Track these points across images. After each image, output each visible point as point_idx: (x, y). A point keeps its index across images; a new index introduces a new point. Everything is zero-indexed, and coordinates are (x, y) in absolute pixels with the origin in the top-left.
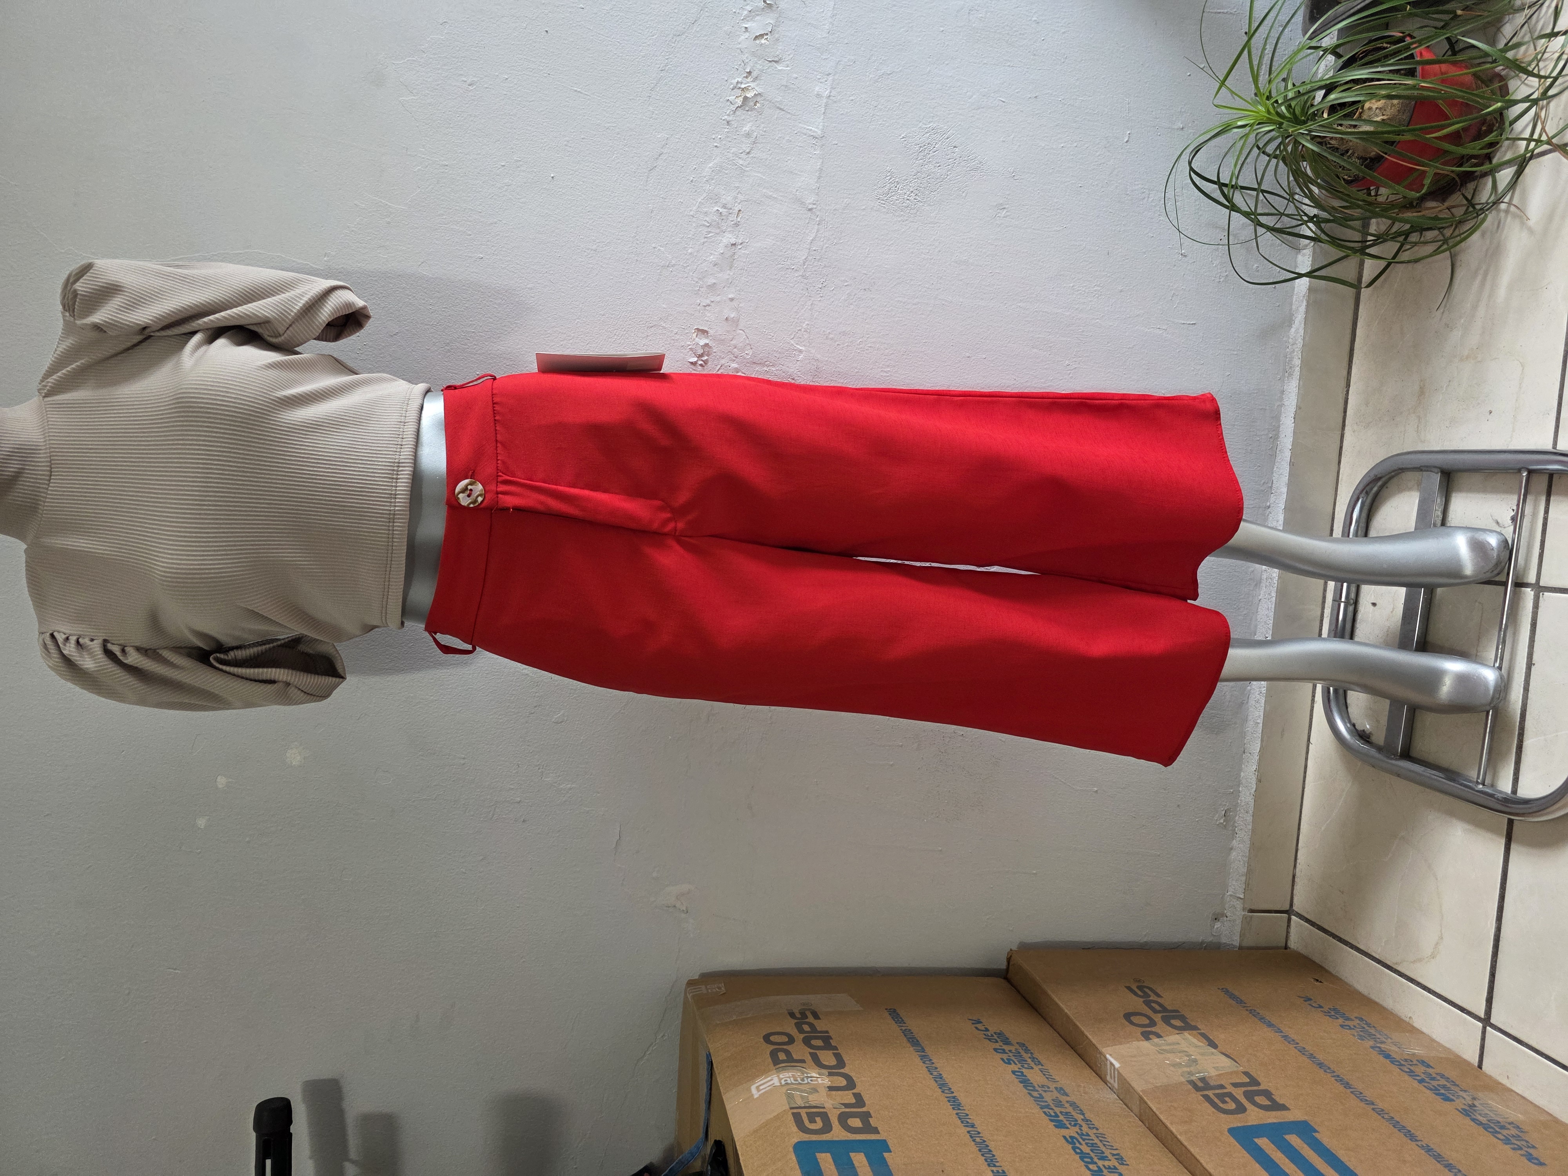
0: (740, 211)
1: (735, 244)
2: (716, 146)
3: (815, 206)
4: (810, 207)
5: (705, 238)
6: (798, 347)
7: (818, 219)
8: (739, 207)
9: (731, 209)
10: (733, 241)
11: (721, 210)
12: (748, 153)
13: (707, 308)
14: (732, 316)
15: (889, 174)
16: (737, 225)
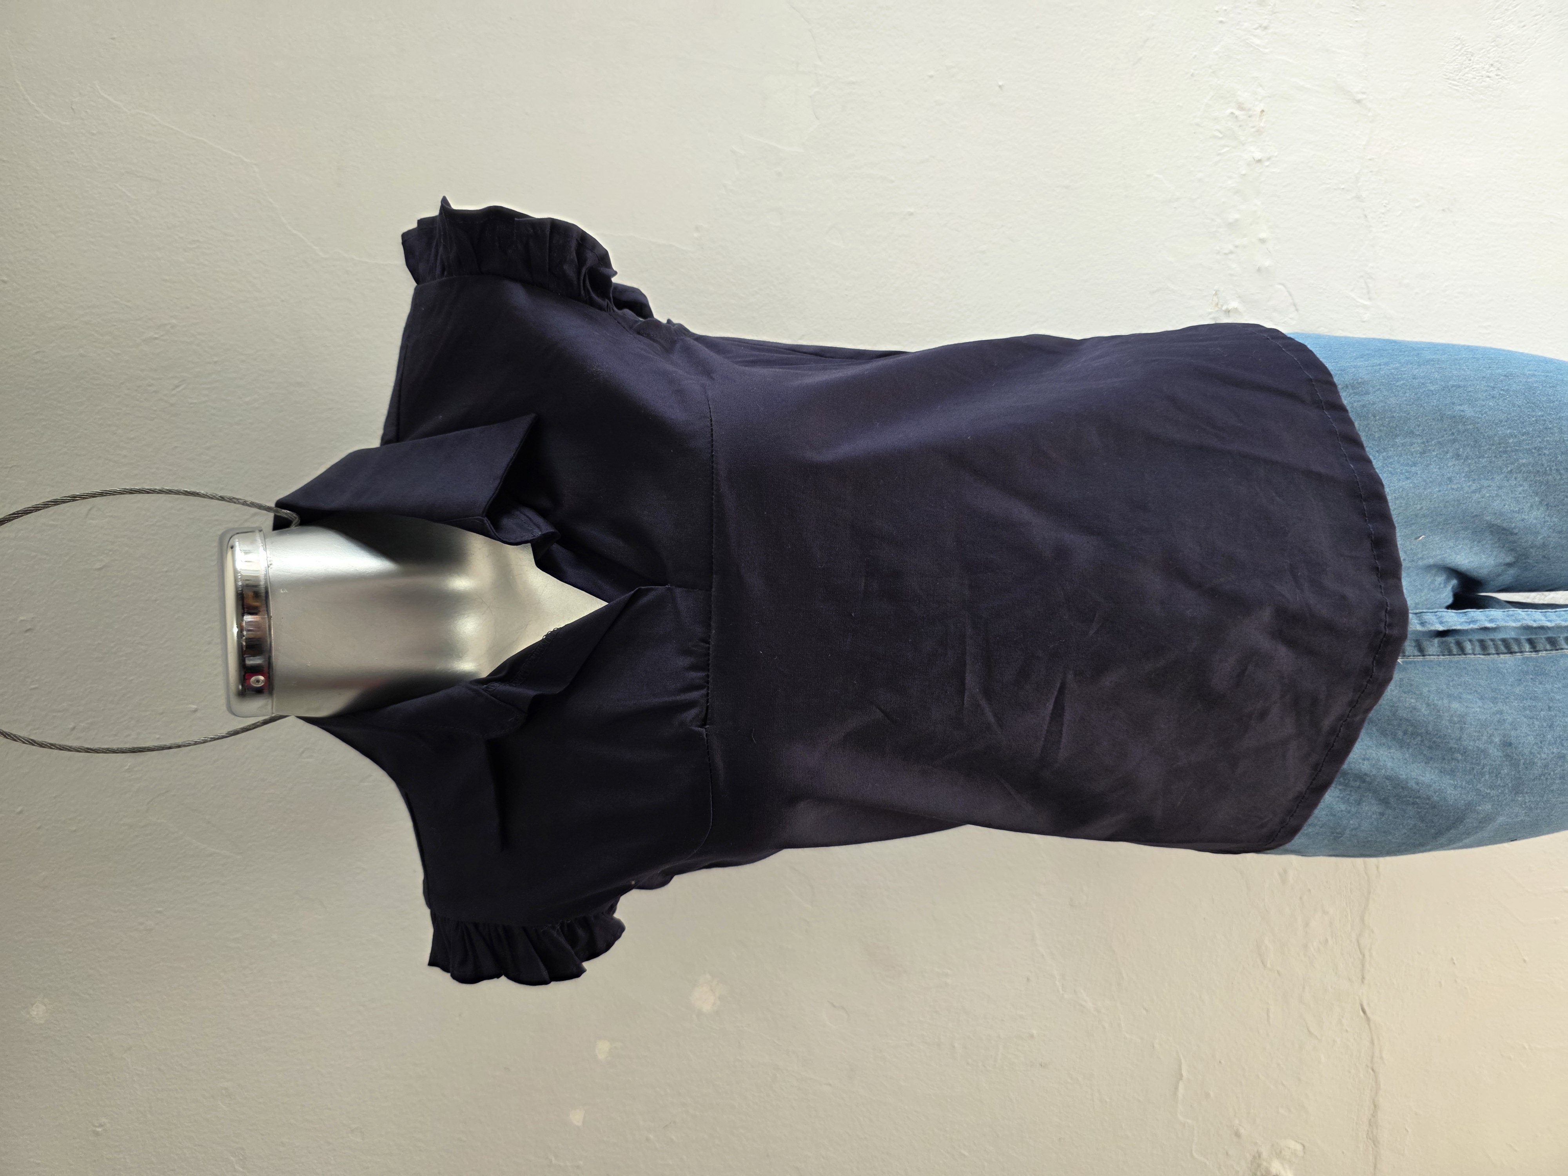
0: (1263, 111)
1: (1259, 161)
2: (1221, 22)
3: (1364, 96)
4: (1360, 96)
5: (1219, 154)
6: (1362, 301)
7: (1370, 114)
8: (1261, 106)
9: (1250, 110)
10: (1258, 155)
11: (1237, 113)
12: (1266, 28)
13: (1231, 256)
14: (1267, 263)
15: (1459, 42)
16: (1259, 132)
